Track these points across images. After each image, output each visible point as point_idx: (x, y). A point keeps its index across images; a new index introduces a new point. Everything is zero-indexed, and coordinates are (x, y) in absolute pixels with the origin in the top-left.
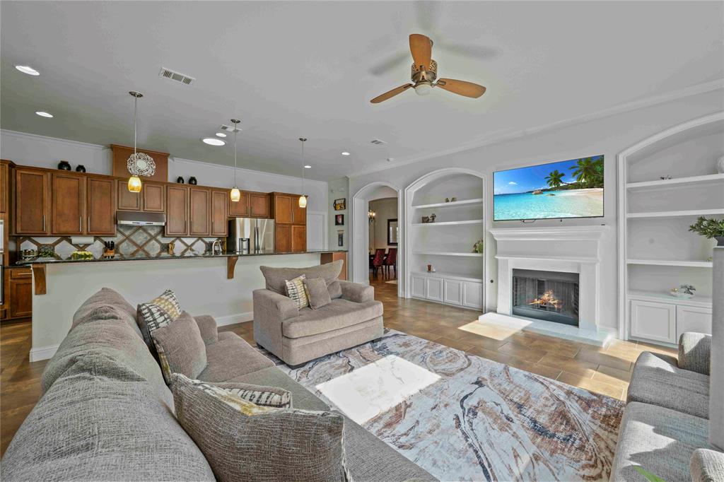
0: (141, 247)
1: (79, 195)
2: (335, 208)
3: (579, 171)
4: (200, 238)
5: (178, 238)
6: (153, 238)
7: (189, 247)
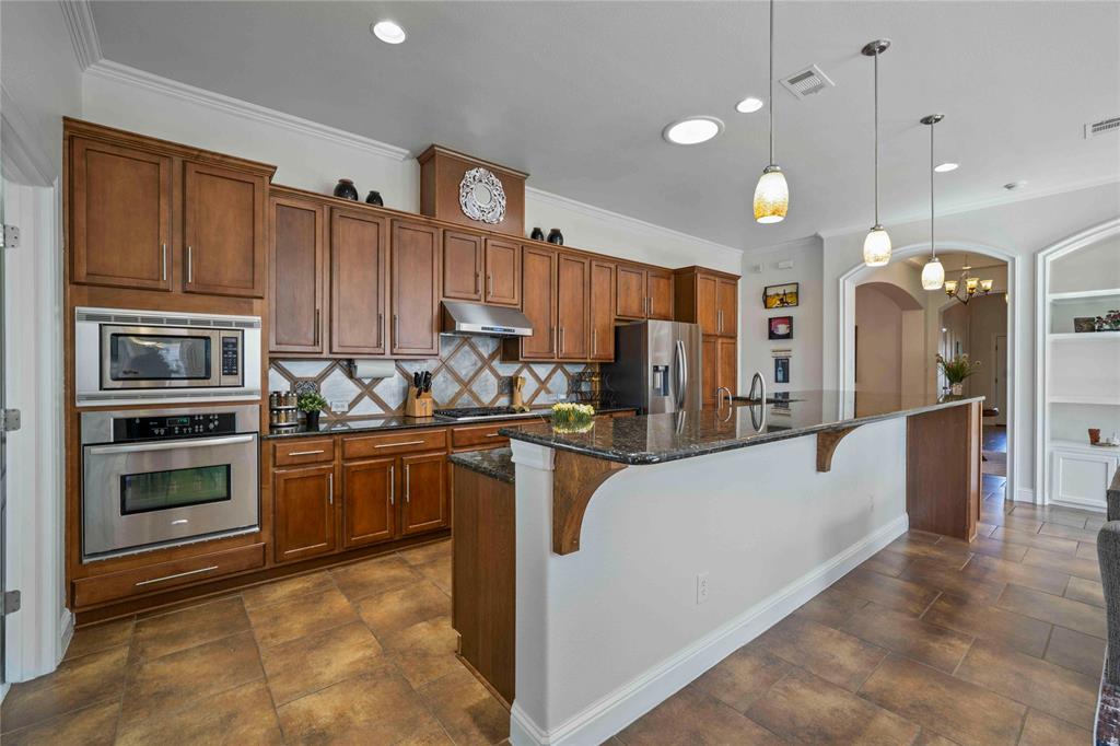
0: (466, 385)
2: (765, 302)
4: (560, 365)
5: (527, 364)
6: (486, 362)
7: (543, 385)
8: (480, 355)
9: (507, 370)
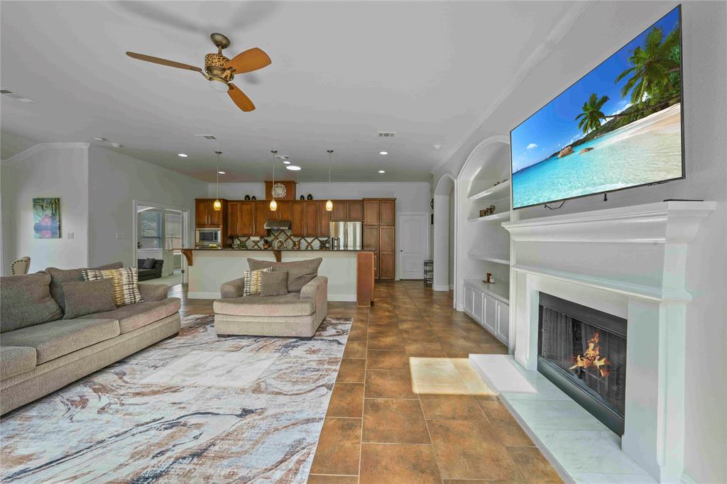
1: (251, 214)
3: (636, 78)
4: (317, 238)
5: (303, 237)
6: (289, 237)
7: (309, 244)
8: (287, 235)
9: (296, 239)
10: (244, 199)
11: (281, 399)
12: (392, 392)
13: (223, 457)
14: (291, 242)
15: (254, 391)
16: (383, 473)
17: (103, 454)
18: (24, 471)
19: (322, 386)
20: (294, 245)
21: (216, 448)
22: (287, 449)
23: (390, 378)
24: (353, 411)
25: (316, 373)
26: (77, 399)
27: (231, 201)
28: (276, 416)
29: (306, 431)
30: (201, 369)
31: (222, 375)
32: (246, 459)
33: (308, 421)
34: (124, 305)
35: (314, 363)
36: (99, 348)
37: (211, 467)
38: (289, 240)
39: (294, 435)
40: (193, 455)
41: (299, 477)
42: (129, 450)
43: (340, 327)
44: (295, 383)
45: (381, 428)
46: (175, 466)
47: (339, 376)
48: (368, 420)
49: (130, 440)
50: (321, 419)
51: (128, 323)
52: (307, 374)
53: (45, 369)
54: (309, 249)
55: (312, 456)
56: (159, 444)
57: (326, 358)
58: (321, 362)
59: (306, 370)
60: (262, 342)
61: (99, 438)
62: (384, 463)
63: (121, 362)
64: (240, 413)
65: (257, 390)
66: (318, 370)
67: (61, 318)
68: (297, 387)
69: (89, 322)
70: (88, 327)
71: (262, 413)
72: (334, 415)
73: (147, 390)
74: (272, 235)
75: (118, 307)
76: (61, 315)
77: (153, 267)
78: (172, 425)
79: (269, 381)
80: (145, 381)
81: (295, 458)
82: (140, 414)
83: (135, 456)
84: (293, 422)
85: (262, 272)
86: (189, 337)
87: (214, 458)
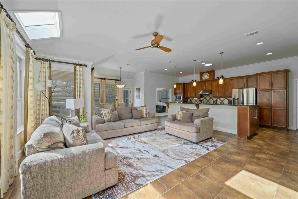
0: (208, 101)
5: (219, 98)
6: (211, 98)
7: (222, 101)
8: (210, 97)
9: (215, 99)
10: (191, 82)
11: (168, 157)
12: (213, 177)
13: (143, 163)
14: (212, 100)
15: (162, 152)
16: (178, 195)
17: (126, 150)
18: (117, 147)
19: (184, 160)
20: (214, 102)
21: (143, 160)
22: (157, 170)
23: (218, 172)
24: (187, 174)
25: (186, 155)
26: (130, 138)
27: (186, 83)
28: (162, 161)
29: (166, 169)
30: (155, 141)
31: (158, 144)
32: (146, 166)
33: (169, 167)
34: (144, 118)
35: (189, 152)
36: (136, 127)
37: (139, 163)
38: (211, 99)
39: (162, 168)
40: (138, 159)
41: (154, 178)
42: (130, 151)
43: (215, 144)
44: (176, 155)
45: (193, 184)
46: (134, 159)
47: (194, 160)
48: (190, 179)
49: (131, 149)
50: (174, 169)
51: (142, 122)
52: (183, 155)
53: (126, 129)
54: (222, 104)
55: (162, 176)
56: (134, 153)
57: (196, 153)
58: (192, 153)
59: (184, 153)
60: (178, 139)
61: (128, 147)
62: (181, 193)
63: (141, 133)
64: (154, 155)
65: (163, 152)
66: (189, 155)
67: (132, 119)
68: (175, 157)
69: (136, 120)
70: (134, 121)
71: (159, 158)
72: (180, 170)
73: (141, 141)
74: (203, 97)
75: (142, 118)
76: (131, 118)
77: (163, 108)
78: (139, 151)
79: (169, 151)
80: (142, 139)
81: (157, 173)
82: (136, 145)
83: (130, 153)
84: (165, 165)
85: (183, 112)
86: (159, 131)
87: (141, 162)
